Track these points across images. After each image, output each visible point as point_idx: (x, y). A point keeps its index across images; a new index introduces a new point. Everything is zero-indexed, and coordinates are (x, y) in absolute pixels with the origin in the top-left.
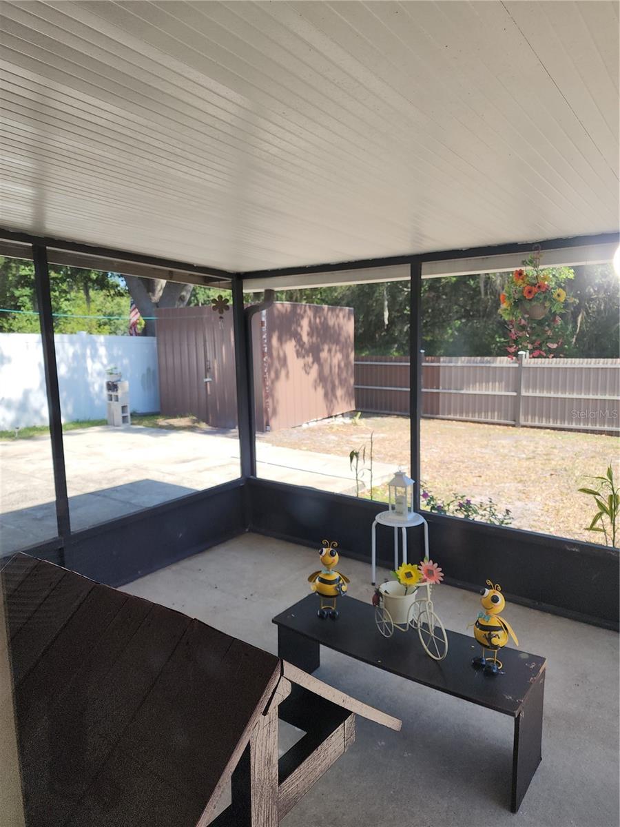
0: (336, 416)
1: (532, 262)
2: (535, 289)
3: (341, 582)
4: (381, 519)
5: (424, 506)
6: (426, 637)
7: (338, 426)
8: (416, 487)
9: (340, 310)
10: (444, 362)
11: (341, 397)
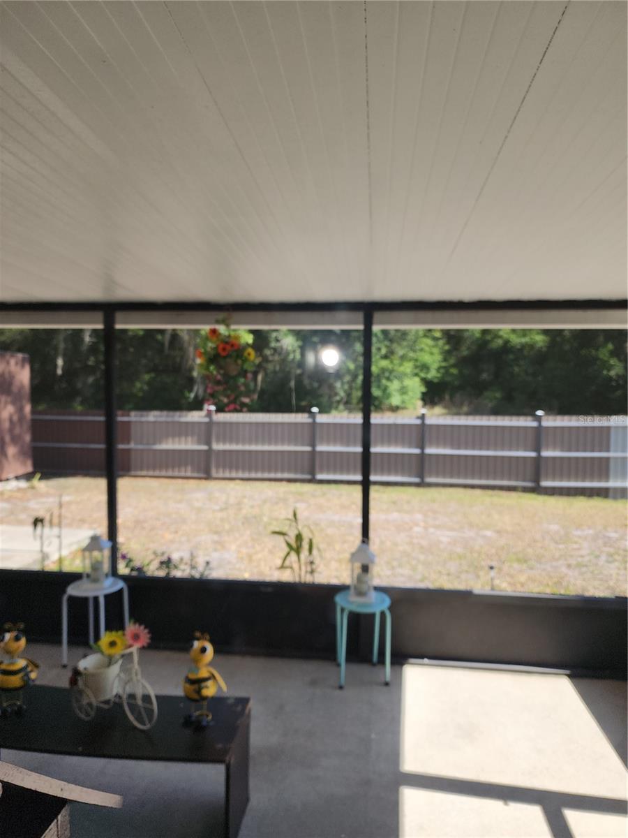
0: (7, 480)
1: (226, 322)
2: (228, 347)
3: (29, 669)
4: (73, 590)
5: (123, 569)
6: (133, 707)
7: (11, 491)
8: (114, 550)
9: (12, 356)
10: (134, 417)
11: (14, 456)
